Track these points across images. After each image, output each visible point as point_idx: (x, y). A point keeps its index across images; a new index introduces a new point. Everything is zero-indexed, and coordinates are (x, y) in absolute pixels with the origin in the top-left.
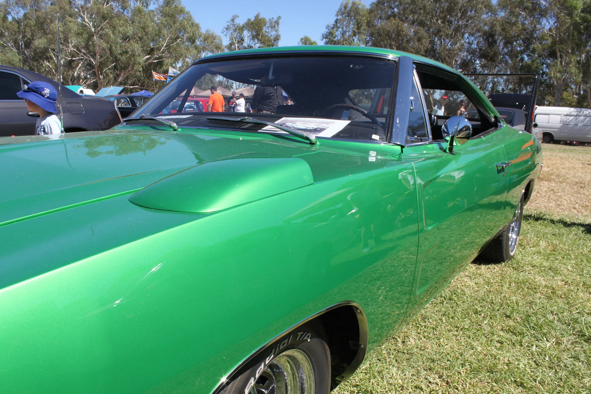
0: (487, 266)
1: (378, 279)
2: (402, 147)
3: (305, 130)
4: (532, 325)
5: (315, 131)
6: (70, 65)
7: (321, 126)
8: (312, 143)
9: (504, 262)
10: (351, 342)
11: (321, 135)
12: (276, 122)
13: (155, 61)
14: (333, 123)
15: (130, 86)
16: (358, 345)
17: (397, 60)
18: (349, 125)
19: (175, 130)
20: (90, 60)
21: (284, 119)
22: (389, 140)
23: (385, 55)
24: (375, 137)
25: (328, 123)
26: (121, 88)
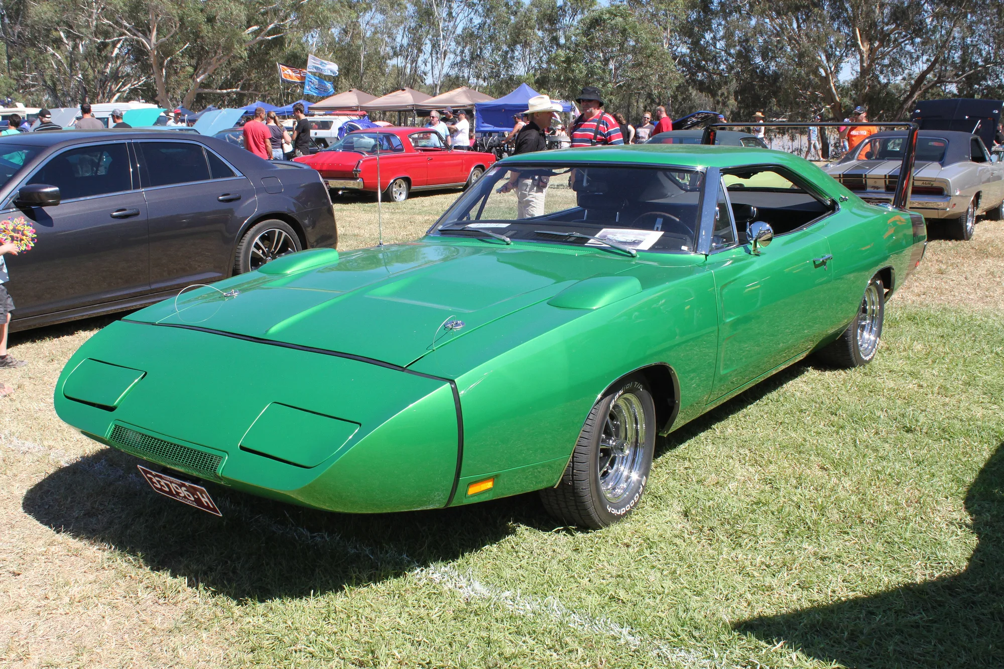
0: (833, 373)
1: (694, 371)
2: (706, 255)
3: (625, 243)
4: (856, 419)
5: (634, 243)
6: (100, 52)
7: (639, 238)
8: (633, 256)
9: (854, 366)
10: (669, 400)
11: (640, 247)
12: (597, 236)
13: (270, 38)
14: (648, 234)
15: (221, 89)
16: (674, 402)
17: (704, 171)
18: (663, 236)
19: (508, 244)
20: (138, 42)
21: (604, 230)
22: (696, 251)
23: (693, 167)
24: (684, 248)
25: (644, 235)
26: (240, 112)
